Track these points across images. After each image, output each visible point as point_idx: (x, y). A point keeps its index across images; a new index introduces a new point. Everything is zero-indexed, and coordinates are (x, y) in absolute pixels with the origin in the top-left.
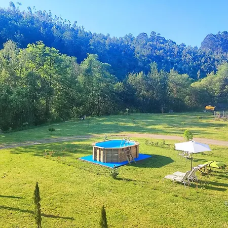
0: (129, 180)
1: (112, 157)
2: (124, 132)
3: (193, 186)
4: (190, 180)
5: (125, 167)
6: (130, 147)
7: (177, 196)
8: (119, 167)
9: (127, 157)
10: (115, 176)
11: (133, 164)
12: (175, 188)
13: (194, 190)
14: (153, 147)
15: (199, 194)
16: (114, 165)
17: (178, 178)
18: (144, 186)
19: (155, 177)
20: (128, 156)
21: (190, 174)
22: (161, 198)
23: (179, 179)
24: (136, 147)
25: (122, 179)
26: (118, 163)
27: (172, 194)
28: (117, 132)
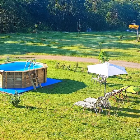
0: (32, 108)
1: (15, 82)
2: (32, 54)
3: (105, 113)
4: (103, 107)
5: (30, 93)
6: (37, 70)
7: (86, 124)
8: (22, 93)
9: (32, 81)
10: (16, 104)
11: (39, 90)
12: (84, 116)
13: (105, 118)
14: (64, 71)
15: (111, 121)
16: (15, 91)
17: (89, 104)
18: (50, 114)
19: (63, 104)
20: (34, 81)
21: (103, 100)
22: (69, 127)
23: (90, 106)
24: (44, 70)
25: (24, 107)
26: (21, 89)
27: (81, 122)
28: (23, 53)
